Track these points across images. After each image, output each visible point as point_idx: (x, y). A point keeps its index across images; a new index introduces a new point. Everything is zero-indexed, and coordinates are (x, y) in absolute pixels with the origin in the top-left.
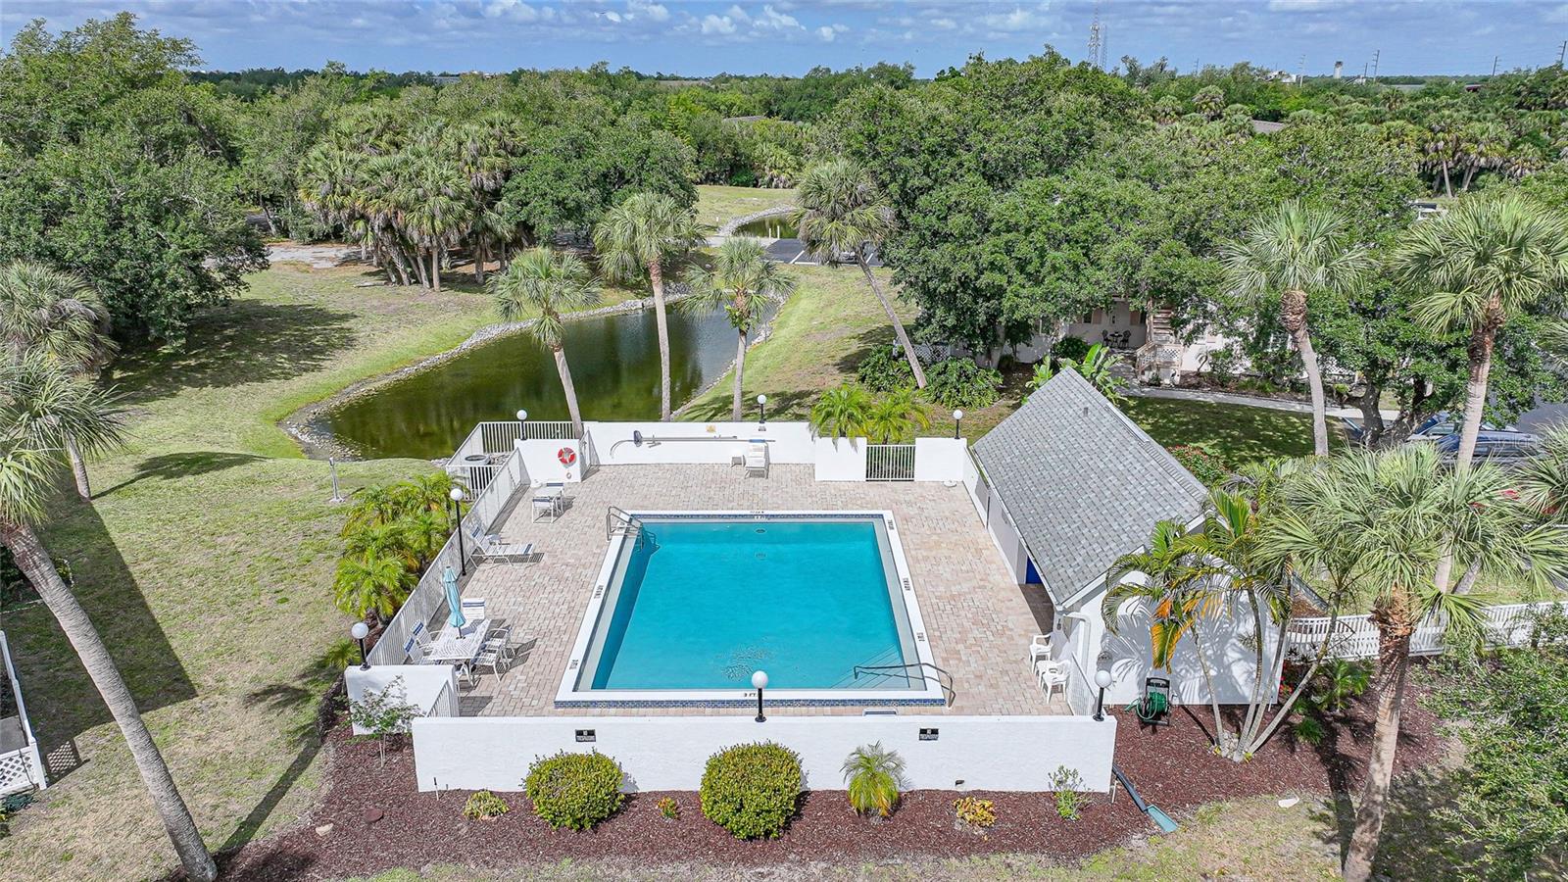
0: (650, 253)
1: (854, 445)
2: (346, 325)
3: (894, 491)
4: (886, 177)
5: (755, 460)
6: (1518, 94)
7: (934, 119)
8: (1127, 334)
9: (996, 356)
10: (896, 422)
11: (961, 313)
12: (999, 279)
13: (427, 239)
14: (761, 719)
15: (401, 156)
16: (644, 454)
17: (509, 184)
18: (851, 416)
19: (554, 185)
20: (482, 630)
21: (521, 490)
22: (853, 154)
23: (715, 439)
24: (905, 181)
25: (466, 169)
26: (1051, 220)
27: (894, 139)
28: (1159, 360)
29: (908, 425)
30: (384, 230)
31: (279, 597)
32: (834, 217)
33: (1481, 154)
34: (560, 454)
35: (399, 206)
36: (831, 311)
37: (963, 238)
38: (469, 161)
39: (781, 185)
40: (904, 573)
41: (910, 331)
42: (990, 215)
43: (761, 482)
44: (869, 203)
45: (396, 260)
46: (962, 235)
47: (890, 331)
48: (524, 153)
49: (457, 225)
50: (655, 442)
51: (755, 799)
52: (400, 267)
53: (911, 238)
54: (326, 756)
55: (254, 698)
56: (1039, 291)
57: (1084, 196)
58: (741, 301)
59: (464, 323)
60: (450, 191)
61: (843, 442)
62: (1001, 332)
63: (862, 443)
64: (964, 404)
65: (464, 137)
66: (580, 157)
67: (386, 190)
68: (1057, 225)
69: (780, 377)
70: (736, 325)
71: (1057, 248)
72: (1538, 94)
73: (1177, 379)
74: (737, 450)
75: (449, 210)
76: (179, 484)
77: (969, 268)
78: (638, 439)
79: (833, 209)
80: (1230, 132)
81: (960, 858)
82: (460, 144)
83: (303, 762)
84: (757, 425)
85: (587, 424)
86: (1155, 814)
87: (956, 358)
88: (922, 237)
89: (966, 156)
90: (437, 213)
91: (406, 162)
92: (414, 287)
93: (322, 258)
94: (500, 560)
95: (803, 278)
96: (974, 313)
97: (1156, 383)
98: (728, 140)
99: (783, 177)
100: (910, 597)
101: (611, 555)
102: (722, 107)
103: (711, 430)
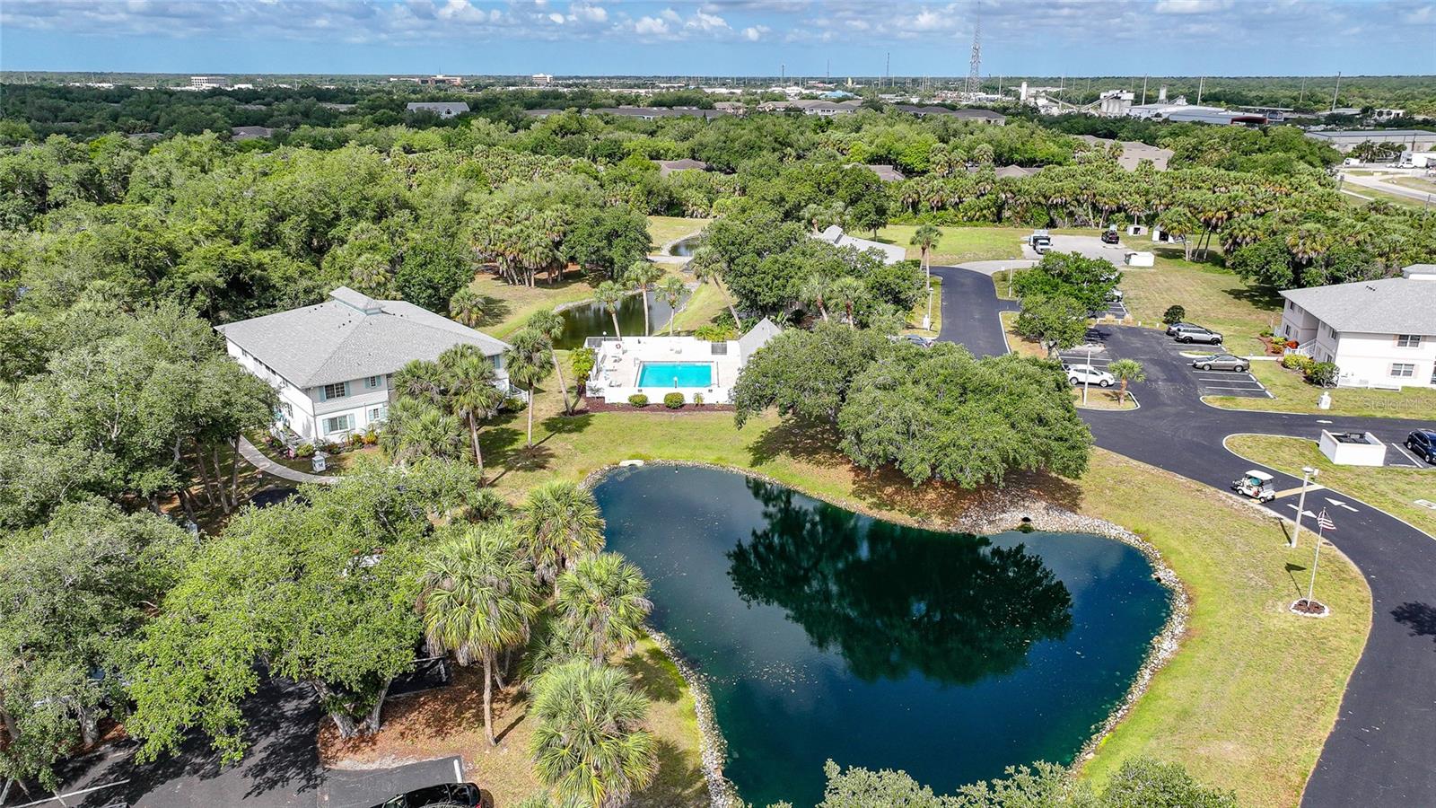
0: (643, 281)
1: (708, 343)
2: (504, 304)
3: (718, 356)
4: (724, 253)
5: (676, 348)
10: (724, 336)
11: (751, 301)
12: (760, 290)
13: (531, 264)
14: (676, 388)
16: (641, 346)
17: (567, 239)
18: (709, 334)
21: (605, 357)
22: (713, 244)
23: (664, 342)
24: (731, 254)
25: (549, 233)
29: (728, 337)
30: (511, 261)
32: (705, 267)
34: (616, 346)
35: (520, 251)
36: (707, 301)
37: (749, 275)
38: (549, 229)
39: (698, 215)
41: (735, 307)
42: (757, 267)
43: (679, 355)
44: (718, 262)
45: (514, 275)
47: (729, 308)
48: (572, 223)
49: (545, 258)
50: (644, 342)
51: (674, 401)
52: (516, 278)
53: (733, 274)
54: (583, 399)
55: (563, 391)
59: (551, 302)
60: (542, 244)
61: (705, 342)
65: (546, 217)
66: (598, 225)
68: (778, 272)
69: (689, 323)
70: (671, 305)
74: (672, 345)
75: (543, 252)
77: (752, 285)
78: (639, 342)
79: (706, 264)
83: (579, 400)
84: (679, 338)
85: (622, 337)
88: (737, 274)
90: (537, 254)
92: (521, 285)
99: (700, 211)
100: (715, 374)
103: (662, 339)
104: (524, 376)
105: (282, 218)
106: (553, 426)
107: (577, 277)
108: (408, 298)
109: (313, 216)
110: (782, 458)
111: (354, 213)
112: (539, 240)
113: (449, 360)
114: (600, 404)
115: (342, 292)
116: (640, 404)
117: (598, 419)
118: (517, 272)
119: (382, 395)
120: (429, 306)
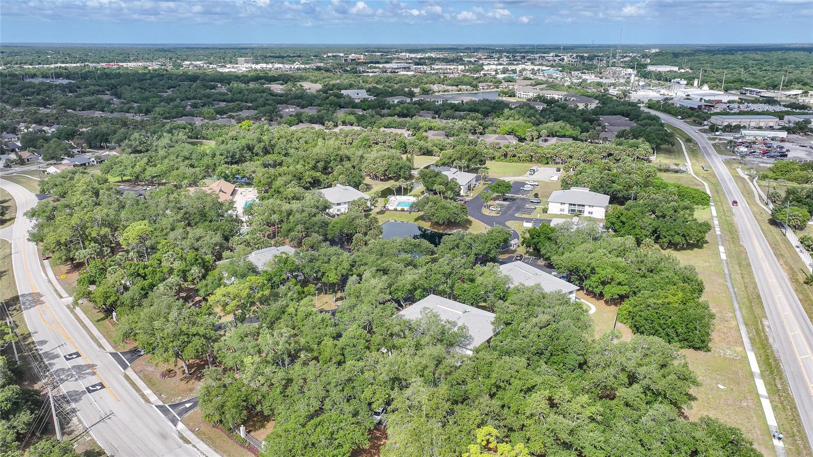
49: (382, 174)
92: (378, 181)
104: (372, 203)
105: (318, 162)
106: (378, 213)
107: (390, 179)
108: (350, 185)
109: (325, 161)
110: (420, 221)
111: (335, 160)
112: (382, 169)
113: (360, 199)
114: (388, 210)
115: (338, 185)
116: (396, 210)
117: (387, 212)
118: (375, 177)
119: (347, 206)
120: (354, 187)
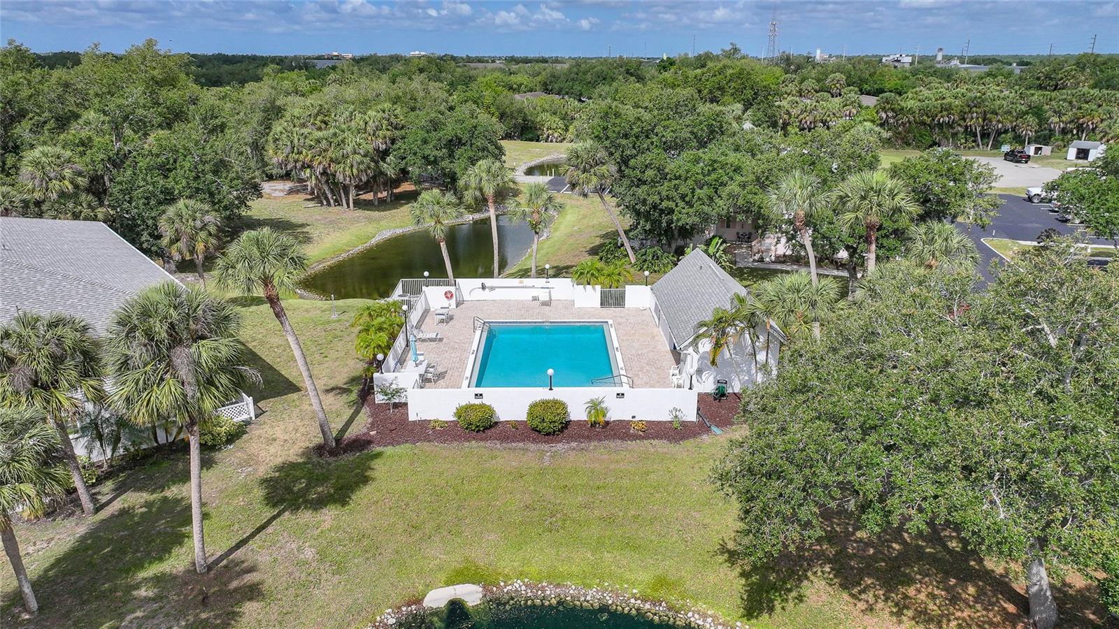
0: (489, 191)
1: (594, 289)
2: (305, 230)
3: (615, 312)
4: (613, 150)
5: (544, 296)
6: (1038, 79)
7: (639, 118)
8: (750, 234)
9: (674, 246)
10: (616, 278)
11: (654, 222)
12: (671, 204)
13: (348, 179)
14: (551, 389)
15: (332, 131)
16: (486, 295)
17: (395, 146)
18: (592, 274)
19: (422, 147)
20: (425, 364)
21: (426, 312)
22: (596, 137)
23: (523, 287)
24: (623, 152)
25: (370, 138)
26: (697, 174)
27: (616, 129)
28: (763, 248)
29: (622, 278)
30: (321, 174)
31: (323, 355)
32: (584, 171)
33: (999, 121)
34: (446, 293)
35: (331, 160)
36: (585, 221)
37: (653, 182)
38: (372, 132)
39: (554, 140)
40: (616, 344)
41: (626, 232)
42: (667, 170)
43: (547, 308)
44: (603, 164)
45: (327, 192)
46: (652, 181)
47: (617, 233)
48: (403, 127)
49: (366, 171)
50: (492, 288)
51: (549, 417)
52: (330, 196)
53: (626, 182)
54: (365, 410)
55: (328, 391)
56: (691, 210)
57: (715, 161)
58: (536, 216)
59: (370, 229)
60: (361, 151)
61: (589, 287)
62: (676, 233)
63: (598, 288)
64: (655, 271)
65: (368, 119)
66: (436, 130)
67: (324, 151)
68: (700, 176)
69: (556, 258)
70: (533, 228)
71: (701, 188)
72: (1051, 79)
73: (773, 258)
74: (535, 293)
75: (362, 163)
76: (251, 310)
77: (656, 198)
78: (483, 287)
79: (584, 167)
80: (846, 105)
81: (632, 441)
82: (366, 123)
83: (357, 413)
84: (545, 280)
85: (457, 280)
86: (714, 428)
87: (652, 247)
88: (632, 181)
89: (655, 139)
90: (355, 164)
91: (335, 134)
92: (337, 207)
93: (276, 190)
94: (424, 341)
95: (569, 201)
96: (660, 223)
97: (761, 260)
98: (520, 111)
99: (556, 135)
100: (618, 355)
101: (476, 340)
102: (515, 86)
103: (521, 282)
106: (285, 489)
112: (358, 147)
114: (395, 425)
116: (479, 425)
117: (388, 465)
118: (330, 189)
